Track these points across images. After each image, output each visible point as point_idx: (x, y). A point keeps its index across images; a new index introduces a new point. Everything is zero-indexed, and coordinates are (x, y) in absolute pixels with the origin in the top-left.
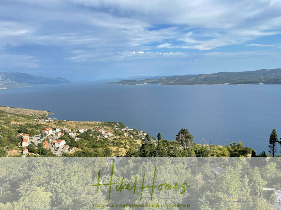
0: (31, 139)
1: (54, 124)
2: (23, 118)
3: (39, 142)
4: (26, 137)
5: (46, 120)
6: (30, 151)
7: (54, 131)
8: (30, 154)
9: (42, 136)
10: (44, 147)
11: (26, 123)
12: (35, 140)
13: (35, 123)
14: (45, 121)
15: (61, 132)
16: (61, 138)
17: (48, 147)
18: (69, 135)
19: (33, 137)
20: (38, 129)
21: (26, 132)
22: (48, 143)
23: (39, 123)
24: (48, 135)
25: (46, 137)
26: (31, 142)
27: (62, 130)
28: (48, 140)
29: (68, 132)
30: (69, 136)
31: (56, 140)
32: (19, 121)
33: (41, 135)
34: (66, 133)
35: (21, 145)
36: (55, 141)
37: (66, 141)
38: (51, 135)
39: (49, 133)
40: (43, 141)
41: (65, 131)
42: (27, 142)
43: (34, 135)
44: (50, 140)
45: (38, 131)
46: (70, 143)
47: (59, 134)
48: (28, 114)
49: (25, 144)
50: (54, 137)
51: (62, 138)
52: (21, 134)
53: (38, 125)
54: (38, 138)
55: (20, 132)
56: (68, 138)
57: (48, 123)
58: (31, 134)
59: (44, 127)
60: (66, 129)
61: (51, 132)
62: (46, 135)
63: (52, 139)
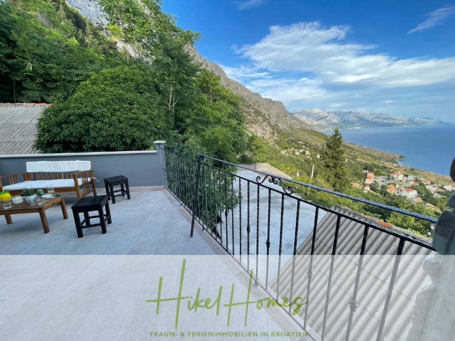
0: (376, 178)
1: (404, 170)
2: (369, 157)
3: (383, 183)
4: (371, 175)
5: (394, 165)
6: (372, 189)
7: (405, 178)
8: (371, 191)
9: (389, 179)
10: (388, 190)
11: (371, 162)
12: (380, 181)
13: (381, 165)
14: (392, 165)
15: (415, 181)
16: (413, 188)
17: (393, 191)
18: (425, 187)
19: (378, 177)
20: (383, 170)
21: (371, 170)
22: (394, 188)
23: (385, 166)
24: (396, 180)
25: (393, 181)
26: (375, 182)
27: (417, 179)
28: (395, 185)
29: (425, 183)
30: (425, 189)
31: (405, 187)
32: (365, 160)
33: (387, 177)
34: (421, 184)
35: (365, 180)
36: (403, 189)
37: (418, 192)
38: (401, 181)
39: (398, 178)
40: (389, 184)
41: (420, 181)
42: (371, 179)
43: (379, 175)
44: (397, 186)
45: (383, 172)
46: (424, 197)
47: (412, 183)
48: (375, 154)
49: (368, 181)
50: (402, 183)
51: (415, 187)
52: (366, 171)
53: (385, 167)
54: (383, 180)
55: (365, 169)
56: (424, 191)
57: (396, 167)
58: (377, 174)
59: (391, 170)
60: (422, 179)
61: (401, 177)
62: (393, 178)
63: (400, 185)
